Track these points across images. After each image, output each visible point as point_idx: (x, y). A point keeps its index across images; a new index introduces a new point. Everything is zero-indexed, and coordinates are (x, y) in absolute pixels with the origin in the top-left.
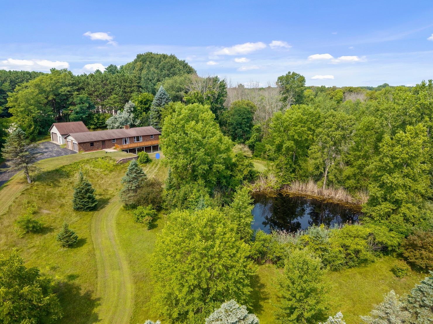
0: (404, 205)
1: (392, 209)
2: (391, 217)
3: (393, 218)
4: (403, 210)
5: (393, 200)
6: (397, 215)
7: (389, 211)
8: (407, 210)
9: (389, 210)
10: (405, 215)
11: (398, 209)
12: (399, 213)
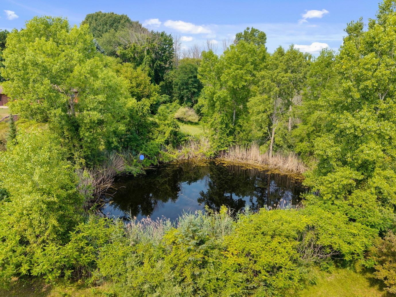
0: (378, 172)
1: (356, 180)
2: (354, 195)
3: (357, 197)
4: (377, 180)
5: (357, 162)
6: (365, 190)
7: (350, 184)
8: (384, 182)
9: (351, 181)
10: (379, 191)
11: (367, 179)
12: (369, 188)
